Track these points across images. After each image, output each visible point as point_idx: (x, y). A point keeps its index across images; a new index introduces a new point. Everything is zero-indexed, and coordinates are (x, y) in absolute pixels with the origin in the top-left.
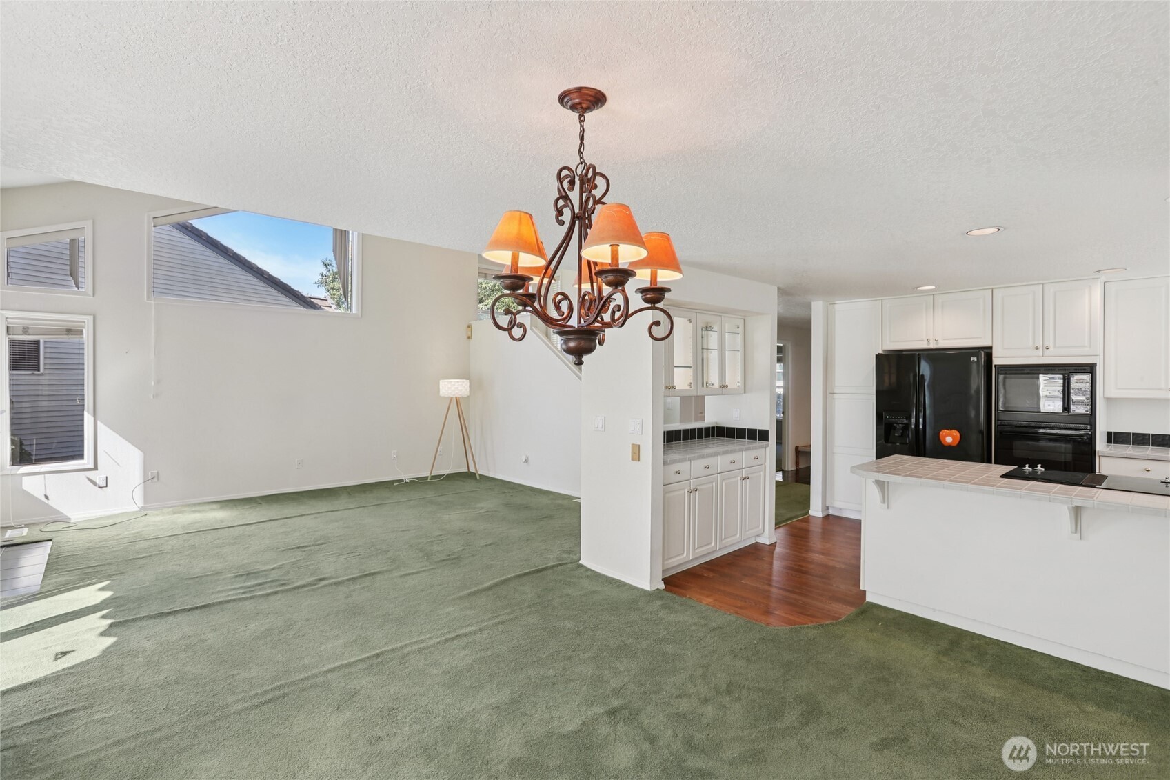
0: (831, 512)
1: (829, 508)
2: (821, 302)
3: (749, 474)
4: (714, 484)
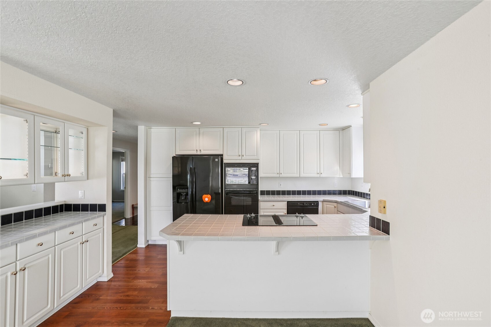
0: (150, 243)
1: (148, 241)
2: (144, 126)
3: (89, 237)
4: (50, 256)
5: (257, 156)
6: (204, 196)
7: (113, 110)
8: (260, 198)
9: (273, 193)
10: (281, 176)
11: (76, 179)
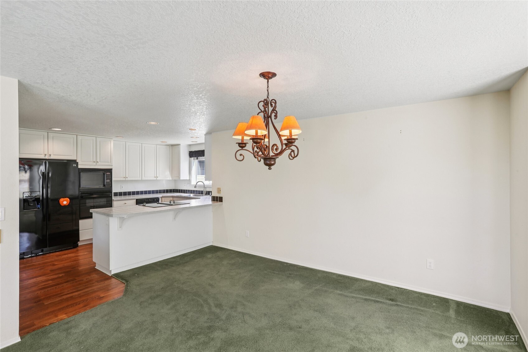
5: (110, 162)
6: (61, 200)
8: (113, 198)
9: (125, 194)
10: (127, 179)
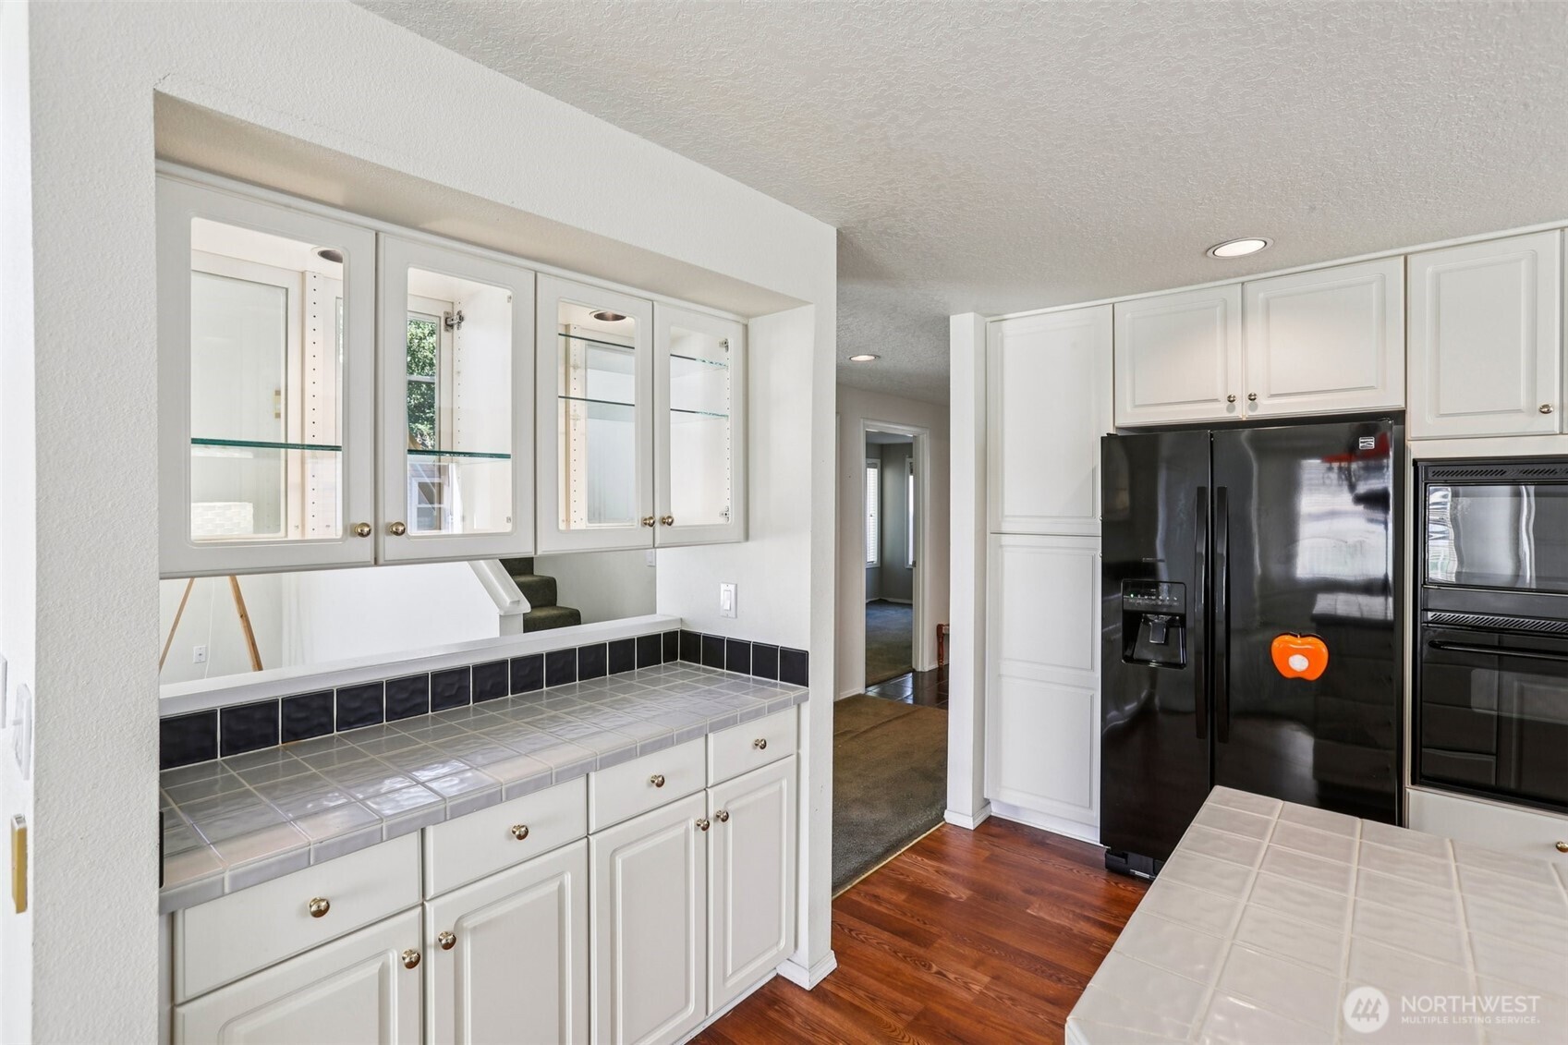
0: (995, 811)
1: (989, 803)
2: (971, 315)
3: (732, 800)
4: (568, 878)
6: (1283, 643)
7: (839, 232)
11: (696, 538)
